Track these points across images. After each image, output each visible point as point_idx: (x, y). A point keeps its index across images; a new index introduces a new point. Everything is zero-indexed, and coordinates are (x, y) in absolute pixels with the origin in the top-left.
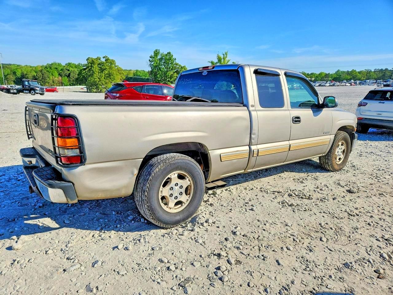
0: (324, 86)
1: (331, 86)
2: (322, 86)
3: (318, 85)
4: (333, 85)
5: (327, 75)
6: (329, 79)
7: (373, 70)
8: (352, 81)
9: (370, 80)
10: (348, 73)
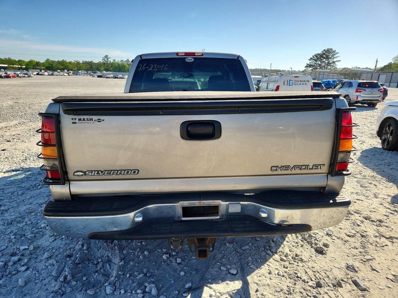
0: (43, 75)
1: (50, 75)
2: (41, 75)
3: (36, 74)
4: (52, 75)
5: (38, 64)
6: (42, 68)
7: (81, 62)
8: (66, 71)
9: (82, 71)
10: (59, 62)
